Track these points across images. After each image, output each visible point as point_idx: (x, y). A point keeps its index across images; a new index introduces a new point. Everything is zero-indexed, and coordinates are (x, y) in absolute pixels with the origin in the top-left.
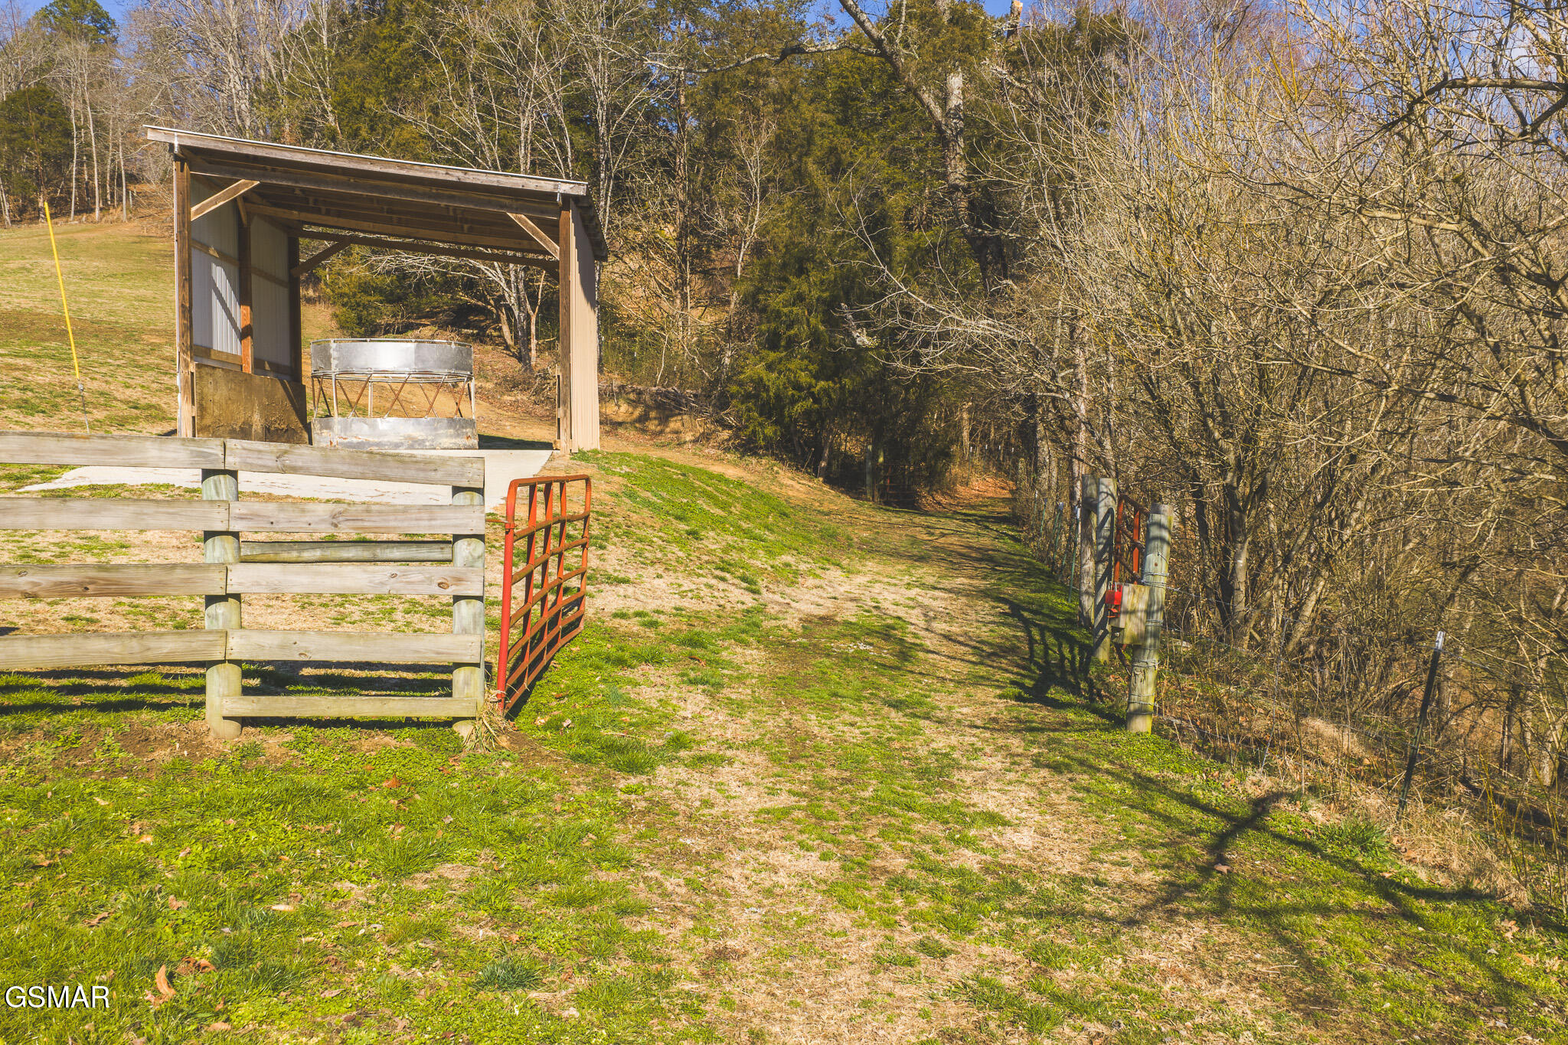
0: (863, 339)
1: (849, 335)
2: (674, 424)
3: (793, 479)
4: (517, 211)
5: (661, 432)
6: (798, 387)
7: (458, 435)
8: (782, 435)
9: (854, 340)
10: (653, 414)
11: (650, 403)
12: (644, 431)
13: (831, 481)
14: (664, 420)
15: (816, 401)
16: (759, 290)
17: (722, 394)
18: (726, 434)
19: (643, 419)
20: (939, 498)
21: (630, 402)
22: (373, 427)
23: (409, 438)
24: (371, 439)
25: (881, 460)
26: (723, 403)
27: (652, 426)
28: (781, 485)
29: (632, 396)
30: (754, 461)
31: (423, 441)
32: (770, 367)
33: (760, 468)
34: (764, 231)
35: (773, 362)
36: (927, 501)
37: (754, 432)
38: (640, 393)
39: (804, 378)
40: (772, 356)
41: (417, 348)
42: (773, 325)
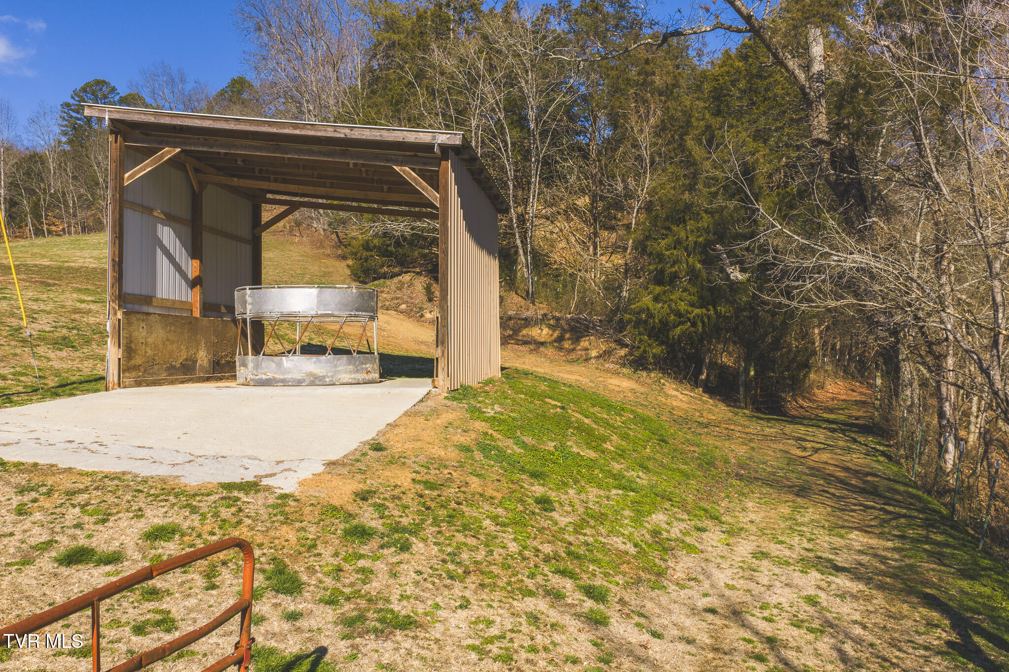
0: (736, 275)
1: (722, 270)
2: (584, 343)
3: (677, 390)
4: (401, 164)
5: (574, 350)
6: (679, 314)
7: (357, 371)
8: (668, 353)
9: (728, 275)
10: (567, 336)
11: (566, 327)
12: (561, 349)
13: (710, 390)
14: (577, 340)
15: (694, 324)
16: (648, 238)
17: (621, 320)
18: (623, 352)
19: (560, 339)
20: (801, 402)
21: (550, 327)
22: (279, 365)
23: (311, 374)
24: (277, 376)
25: (752, 373)
26: (621, 327)
27: (567, 345)
28: (667, 396)
29: (552, 322)
30: (644, 374)
31: (324, 377)
32: (656, 299)
33: (649, 381)
34: (652, 192)
35: (659, 294)
36: (792, 406)
37: (645, 351)
38: (558, 319)
39: (683, 306)
40: (658, 289)
41: (320, 292)
42: (660, 266)
